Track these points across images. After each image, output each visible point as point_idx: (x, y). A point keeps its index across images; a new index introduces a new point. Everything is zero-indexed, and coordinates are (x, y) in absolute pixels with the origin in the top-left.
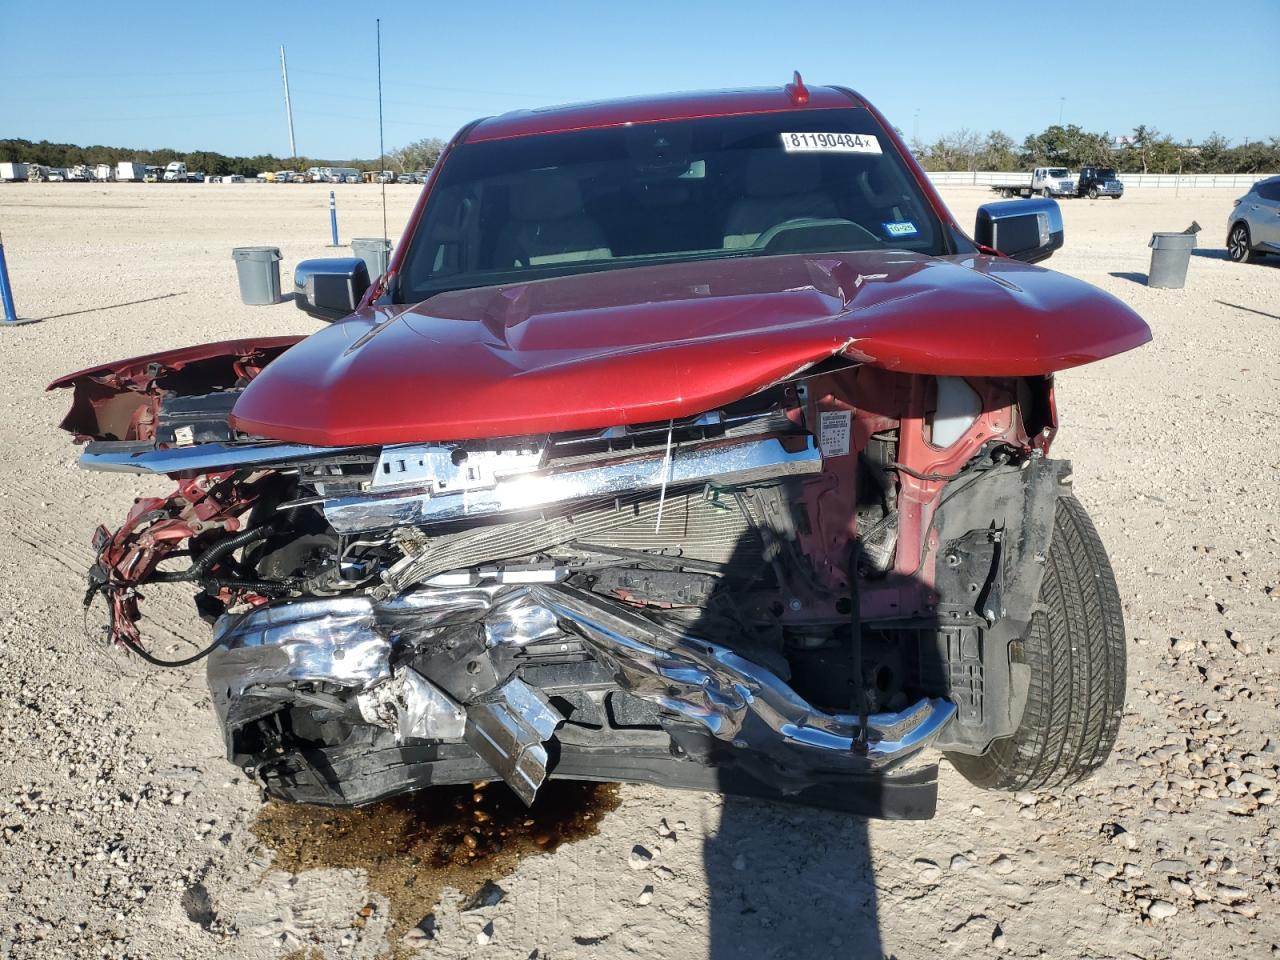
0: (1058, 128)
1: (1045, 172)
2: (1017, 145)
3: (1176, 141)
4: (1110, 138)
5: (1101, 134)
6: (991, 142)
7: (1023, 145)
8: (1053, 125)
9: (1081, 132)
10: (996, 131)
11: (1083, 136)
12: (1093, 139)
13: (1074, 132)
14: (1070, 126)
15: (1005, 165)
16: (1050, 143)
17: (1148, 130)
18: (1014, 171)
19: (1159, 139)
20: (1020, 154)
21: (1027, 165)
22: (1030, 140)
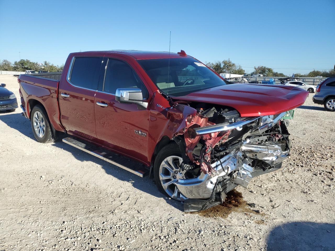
0: (24, 60)
1: (29, 72)
2: (12, 64)
3: (54, 65)
4: (38, 63)
5: (36, 63)
6: (4, 63)
7: (14, 64)
8: (22, 59)
9: (30, 61)
10: (5, 60)
11: (31, 63)
12: (34, 64)
13: (28, 61)
14: (27, 60)
15: (10, 69)
16: (22, 64)
17: (47, 62)
18: (13, 71)
19: (51, 65)
20: (14, 66)
21: (16, 69)
22: (16, 63)
